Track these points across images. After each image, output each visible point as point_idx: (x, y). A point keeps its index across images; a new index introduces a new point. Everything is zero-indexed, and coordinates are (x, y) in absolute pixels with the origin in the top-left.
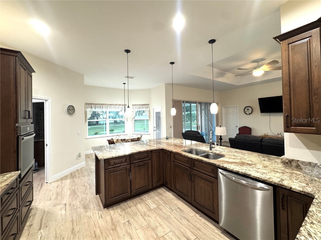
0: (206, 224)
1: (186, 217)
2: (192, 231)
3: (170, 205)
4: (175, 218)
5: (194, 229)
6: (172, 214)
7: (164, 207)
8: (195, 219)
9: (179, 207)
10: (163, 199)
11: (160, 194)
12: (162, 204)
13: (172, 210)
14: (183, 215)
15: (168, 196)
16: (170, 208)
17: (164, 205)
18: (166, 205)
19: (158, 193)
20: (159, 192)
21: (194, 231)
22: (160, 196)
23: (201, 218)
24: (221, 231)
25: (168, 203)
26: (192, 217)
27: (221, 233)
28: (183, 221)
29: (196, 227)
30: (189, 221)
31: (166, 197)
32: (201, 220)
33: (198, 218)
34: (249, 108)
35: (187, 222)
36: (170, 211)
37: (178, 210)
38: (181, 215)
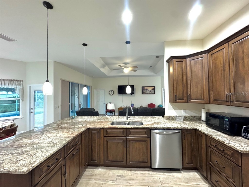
0: (142, 173)
1: (129, 178)
2: (141, 185)
3: (110, 178)
4: (124, 185)
5: (141, 182)
6: (119, 184)
7: (107, 185)
8: (134, 175)
9: (117, 175)
10: (98, 178)
11: (92, 176)
12: (103, 183)
13: (115, 182)
14: (126, 179)
15: (99, 172)
16: (112, 181)
17: (106, 183)
18: (107, 181)
19: (88, 176)
20: (87, 174)
21: (143, 183)
22: (93, 178)
23: (137, 172)
24: (152, 171)
25: (107, 178)
26: (132, 176)
27: (153, 172)
28: (130, 183)
29: (141, 180)
30: (134, 180)
31: (99, 175)
32: (138, 173)
33: (135, 173)
34: (112, 91)
35: (134, 181)
36: (115, 184)
37: (119, 177)
38: (125, 180)
